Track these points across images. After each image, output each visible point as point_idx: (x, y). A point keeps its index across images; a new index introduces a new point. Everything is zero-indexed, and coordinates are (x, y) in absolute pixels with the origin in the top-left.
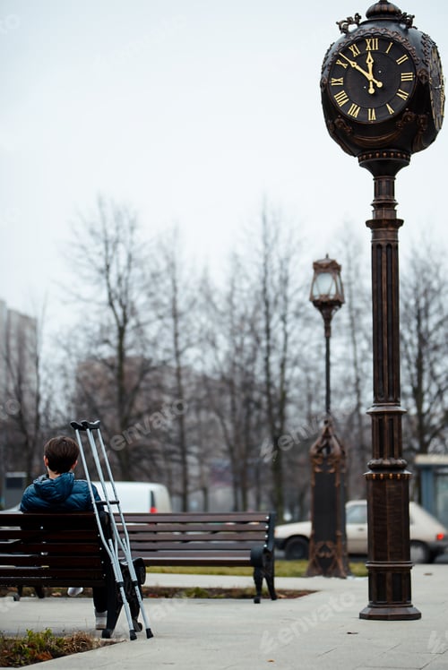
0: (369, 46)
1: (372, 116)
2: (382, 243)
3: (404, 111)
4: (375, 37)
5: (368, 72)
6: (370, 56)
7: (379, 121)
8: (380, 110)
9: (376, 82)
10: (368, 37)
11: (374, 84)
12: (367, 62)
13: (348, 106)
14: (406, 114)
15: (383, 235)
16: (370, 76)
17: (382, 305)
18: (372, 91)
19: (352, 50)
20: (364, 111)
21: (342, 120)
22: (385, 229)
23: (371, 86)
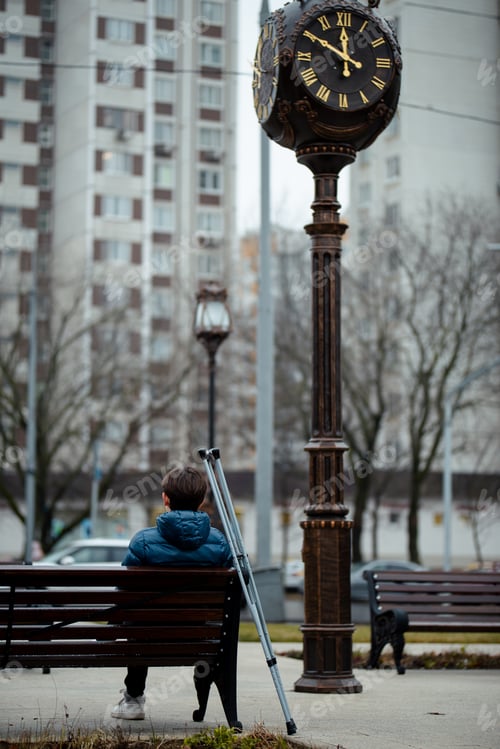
0: (340, 21)
1: (344, 103)
2: (330, 251)
3: (379, 102)
4: (347, 11)
5: (341, 50)
6: (344, 33)
7: (353, 109)
8: (353, 97)
9: (353, 62)
10: (340, 11)
11: (350, 65)
12: (341, 38)
13: (316, 86)
14: (379, 105)
15: (332, 242)
16: (345, 56)
17: (330, 323)
18: (347, 73)
19: (322, 22)
20: (334, 94)
21: (307, 102)
22: (334, 236)
23: (346, 67)
